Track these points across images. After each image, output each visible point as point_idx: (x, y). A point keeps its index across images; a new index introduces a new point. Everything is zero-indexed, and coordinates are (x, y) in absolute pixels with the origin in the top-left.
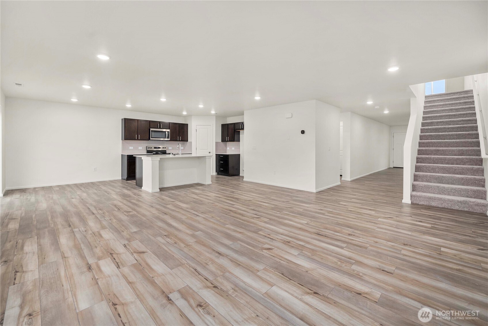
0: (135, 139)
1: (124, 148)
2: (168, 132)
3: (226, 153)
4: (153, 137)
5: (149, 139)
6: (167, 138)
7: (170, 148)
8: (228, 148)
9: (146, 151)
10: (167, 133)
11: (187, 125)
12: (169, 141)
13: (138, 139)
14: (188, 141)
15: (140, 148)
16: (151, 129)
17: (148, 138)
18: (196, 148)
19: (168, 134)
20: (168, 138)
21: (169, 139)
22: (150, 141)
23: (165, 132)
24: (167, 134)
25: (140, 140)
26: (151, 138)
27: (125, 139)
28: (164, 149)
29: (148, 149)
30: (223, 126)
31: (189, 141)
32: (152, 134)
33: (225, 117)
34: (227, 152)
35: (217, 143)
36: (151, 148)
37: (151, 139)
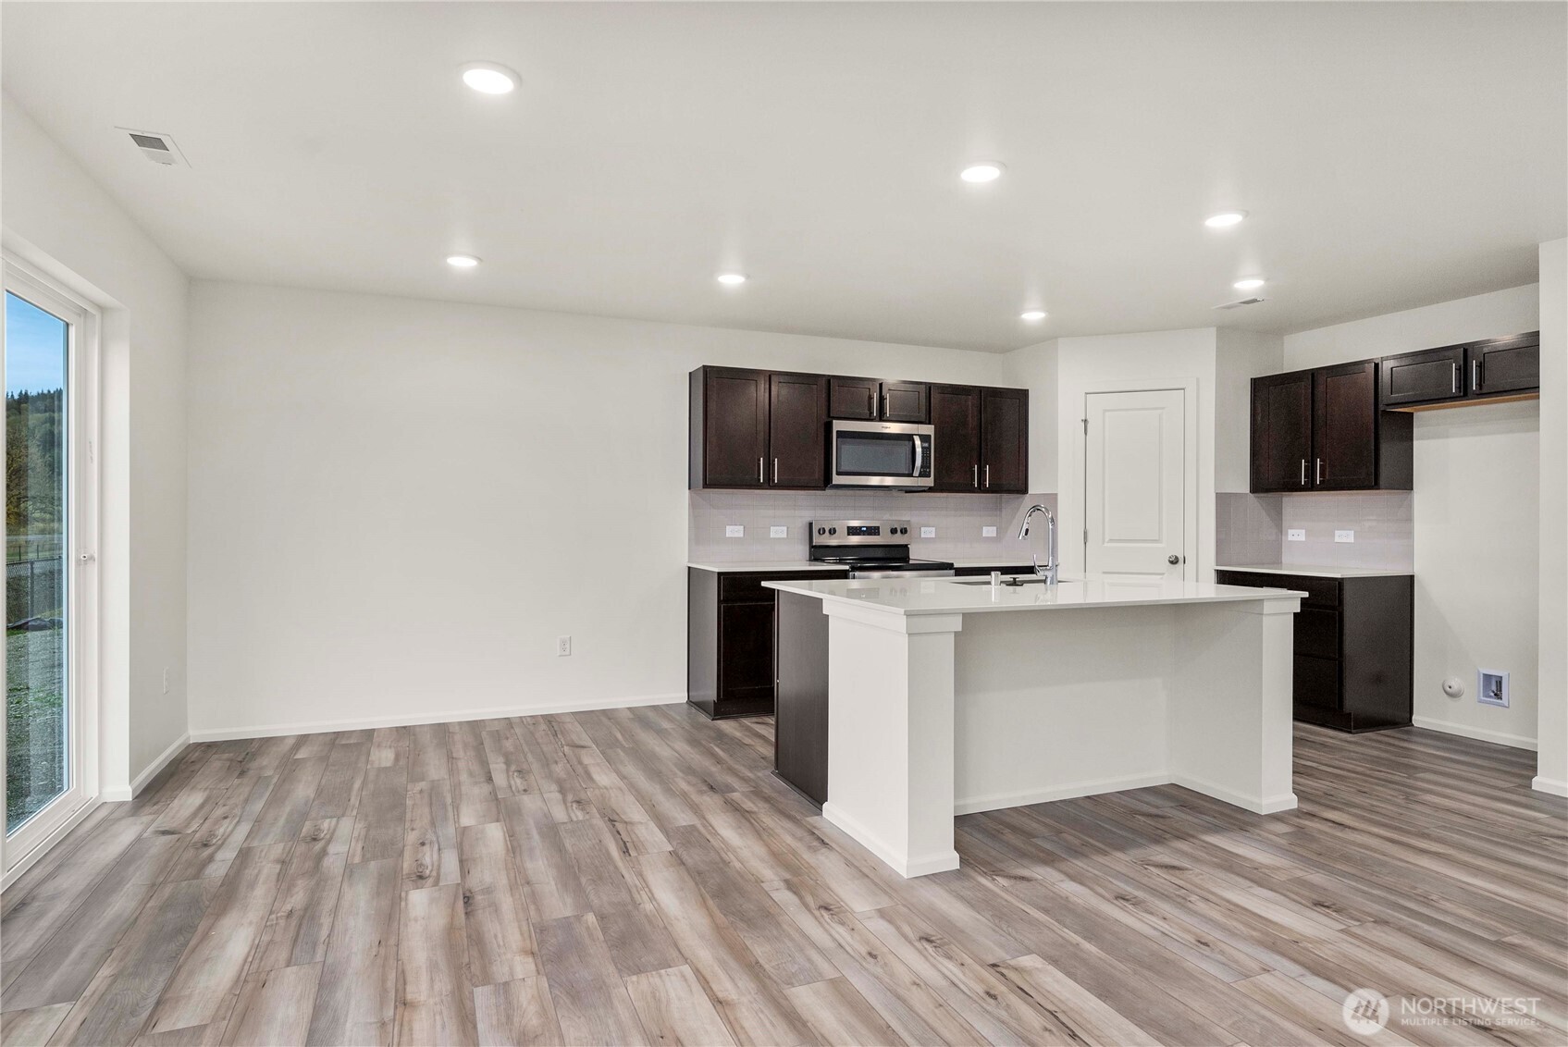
0: (755, 485)
1: (700, 533)
2: (925, 438)
3: (1278, 563)
4: (843, 469)
5: (826, 482)
6: (916, 473)
7: (928, 532)
8: (1295, 535)
9: (803, 550)
10: (918, 442)
11: (1021, 397)
12: (930, 490)
13: (769, 485)
14: (1031, 490)
15: (778, 532)
16: (839, 426)
17: (818, 474)
18: (1085, 533)
19: (926, 451)
20: (924, 474)
21: (930, 482)
22: (828, 492)
23: (910, 437)
24: (919, 450)
25: (780, 486)
26: (838, 474)
27: (706, 485)
28: (898, 539)
29: (818, 540)
30: (1264, 390)
31: (1033, 488)
32: (843, 455)
33: (1274, 328)
34: (1286, 558)
35: (1223, 500)
36: (832, 532)
37: (837, 480)
